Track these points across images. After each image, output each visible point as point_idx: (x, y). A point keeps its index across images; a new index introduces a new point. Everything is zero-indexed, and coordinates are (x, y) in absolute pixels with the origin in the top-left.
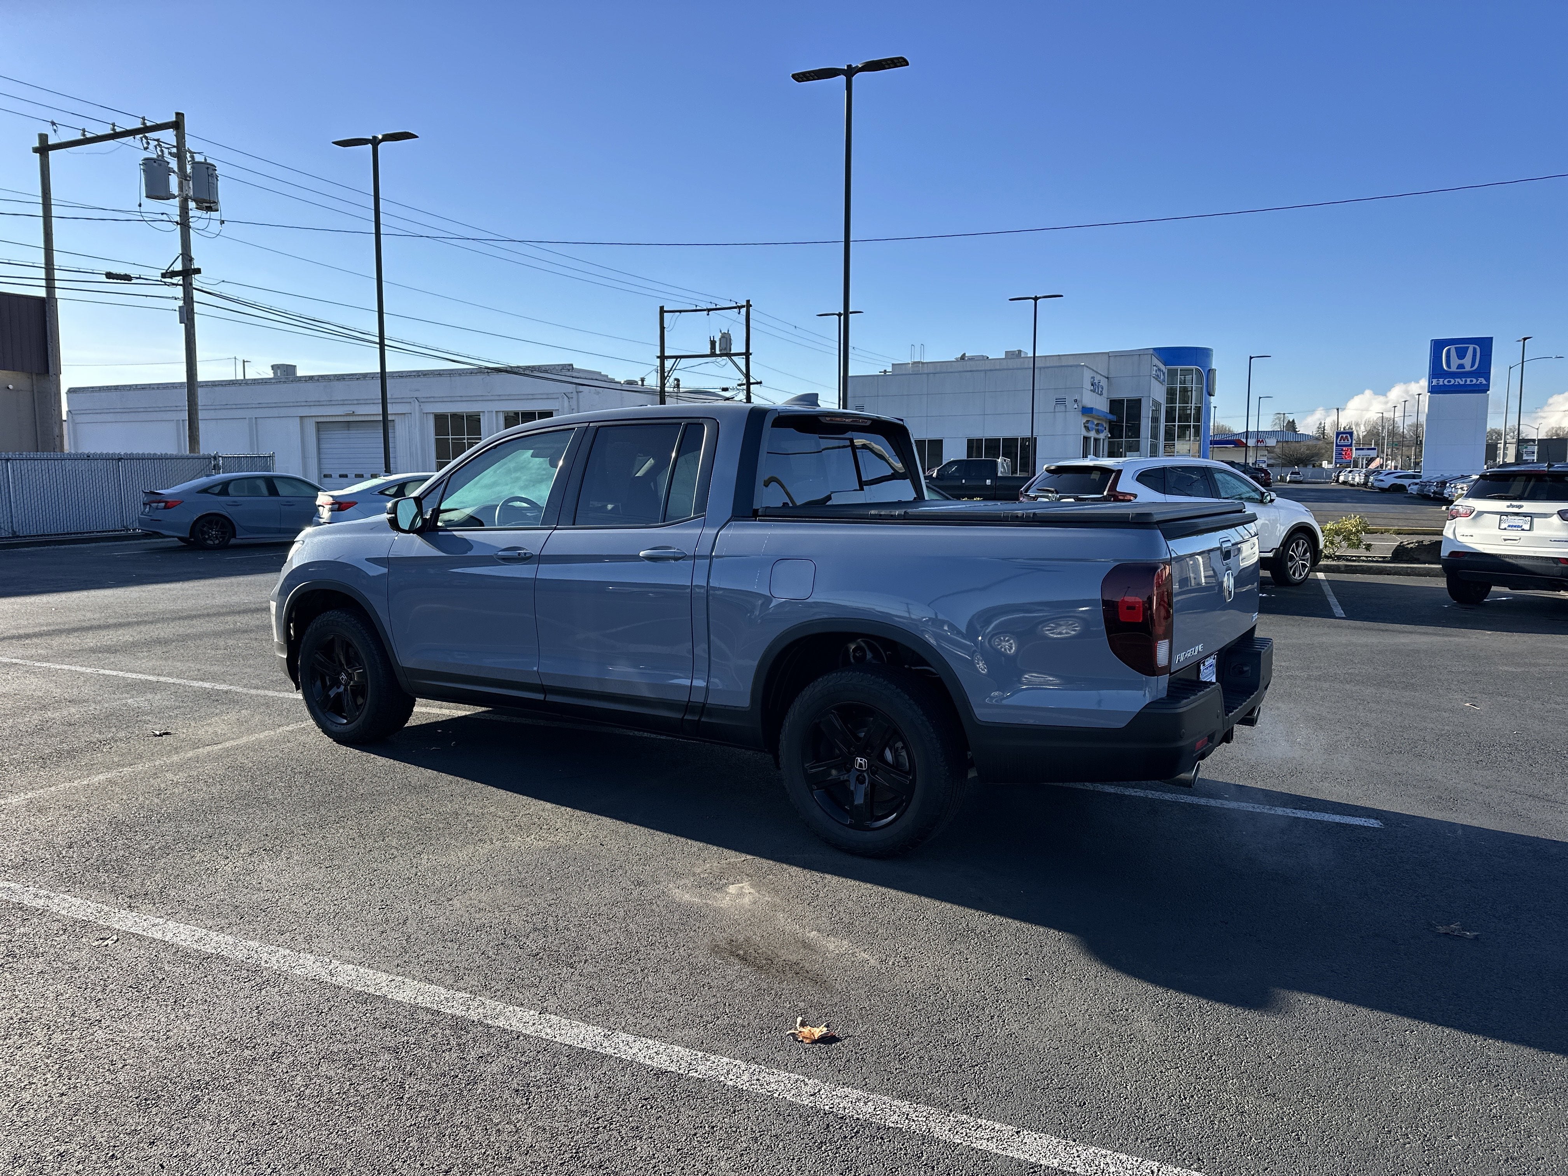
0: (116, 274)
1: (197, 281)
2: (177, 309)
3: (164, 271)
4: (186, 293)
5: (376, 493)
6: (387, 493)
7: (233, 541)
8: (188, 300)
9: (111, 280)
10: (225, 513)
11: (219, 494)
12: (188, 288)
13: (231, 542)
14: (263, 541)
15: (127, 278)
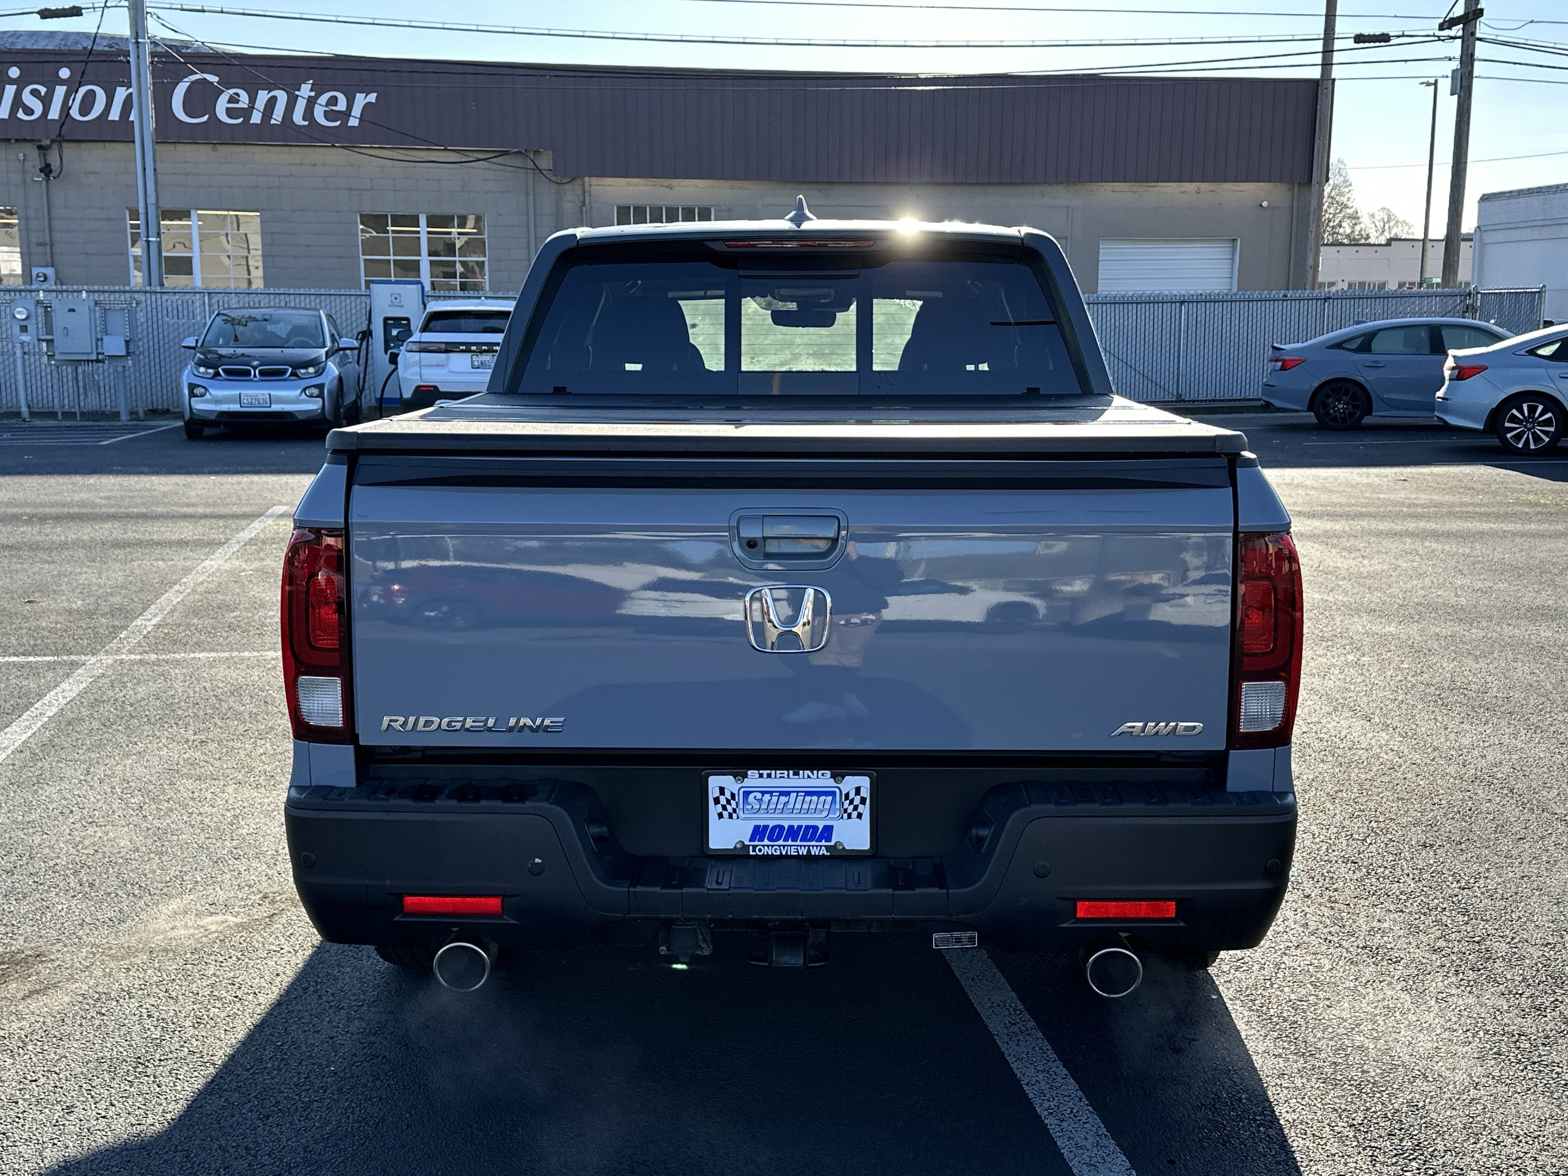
0: (1369, 36)
1: (1482, 29)
2: (1450, 75)
3: (1441, 20)
4: (1465, 48)
5: (1523, 352)
6: (1541, 352)
7: (1367, 420)
8: (1468, 58)
9: (1361, 45)
10: (1359, 378)
11: (1355, 351)
12: (1469, 40)
13: (1363, 421)
14: (1414, 421)
15: (1384, 38)
